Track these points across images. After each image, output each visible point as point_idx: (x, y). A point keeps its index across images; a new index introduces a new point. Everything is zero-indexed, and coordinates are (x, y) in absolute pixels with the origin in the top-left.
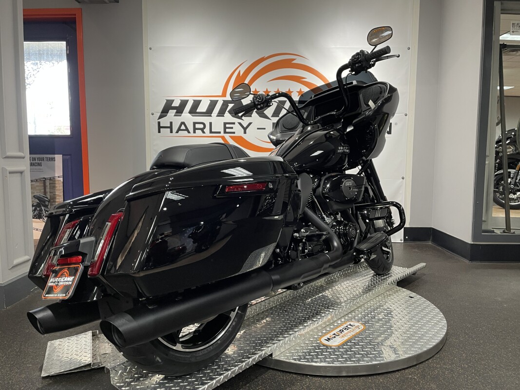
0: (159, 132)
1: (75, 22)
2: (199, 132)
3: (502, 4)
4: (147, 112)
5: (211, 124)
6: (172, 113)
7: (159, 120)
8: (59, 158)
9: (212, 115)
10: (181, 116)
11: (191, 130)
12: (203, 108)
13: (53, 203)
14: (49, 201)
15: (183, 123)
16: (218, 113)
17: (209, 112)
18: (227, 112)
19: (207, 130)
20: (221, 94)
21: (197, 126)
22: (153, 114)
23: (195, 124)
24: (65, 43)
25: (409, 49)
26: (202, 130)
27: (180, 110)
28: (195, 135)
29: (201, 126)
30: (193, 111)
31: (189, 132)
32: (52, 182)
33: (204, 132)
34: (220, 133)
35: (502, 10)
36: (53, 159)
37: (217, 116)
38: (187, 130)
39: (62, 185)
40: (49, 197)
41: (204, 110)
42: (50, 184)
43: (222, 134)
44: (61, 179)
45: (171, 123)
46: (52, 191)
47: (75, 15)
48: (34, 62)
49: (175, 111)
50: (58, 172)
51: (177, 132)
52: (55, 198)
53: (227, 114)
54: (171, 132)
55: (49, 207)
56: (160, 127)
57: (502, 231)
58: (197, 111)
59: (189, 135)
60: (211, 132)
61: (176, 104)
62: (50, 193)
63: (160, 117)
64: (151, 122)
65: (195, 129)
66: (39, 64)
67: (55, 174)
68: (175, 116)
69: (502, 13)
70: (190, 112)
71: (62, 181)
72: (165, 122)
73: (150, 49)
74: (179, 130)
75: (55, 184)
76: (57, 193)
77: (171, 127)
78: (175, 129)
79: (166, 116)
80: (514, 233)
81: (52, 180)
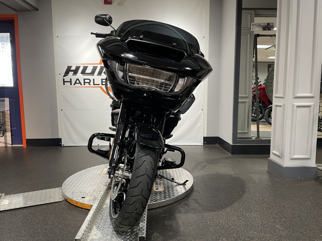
0: (64, 84)
1: (14, 22)
2: (87, 85)
3: (255, 12)
4: (57, 73)
5: (94, 80)
6: (71, 73)
7: (64, 78)
8: (7, 100)
9: (94, 74)
10: (76, 75)
11: (82, 83)
12: (89, 71)
13: (5, 126)
14: (2, 125)
15: (77, 79)
16: (98, 74)
17: (92, 73)
18: (103, 73)
19: (92, 83)
20: (99, 63)
21: (86, 81)
22: (60, 74)
23: (84, 80)
24: (9, 34)
25: (204, 37)
26: (89, 83)
27: (75, 72)
28: (84, 86)
29: (88, 81)
30: (83, 72)
31: (81, 84)
32: (3, 114)
33: (90, 85)
34: (99, 85)
35: (255, 15)
36: (4, 101)
37: (97, 75)
38: (80, 83)
39: (9, 115)
40: (2, 122)
41: (90, 72)
42: (2, 115)
43: (100, 85)
44: (9, 112)
45: (71, 79)
46: (3, 119)
47: (14, 18)
48: (2, 43)
49: (73, 72)
50: (7, 108)
51: (74, 84)
52: (5, 123)
53: (103, 74)
54: (71, 84)
55: (2, 128)
56: (64, 82)
57: (255, 138)
58: (86, 72)
59: (81, 86)
60: (94, 84)
61: (73, 68)
62: (3, 120)
63: (64, 76)
64: (59, 79)
65: (85, 83)
66: (6, 44)
67: (5, 109)
68: (73, 75)
69: (255, 17)
70: (82, 73)
71: (9, 113)
72: (67, 78)
73: (57, 37)
74: (75, 83)
75: (5, 114)
76: (6, 120)
77: (71, 82)
78: (73, 82)
79: (68, 75)
80: (261, 139)
81: (4, 113)
